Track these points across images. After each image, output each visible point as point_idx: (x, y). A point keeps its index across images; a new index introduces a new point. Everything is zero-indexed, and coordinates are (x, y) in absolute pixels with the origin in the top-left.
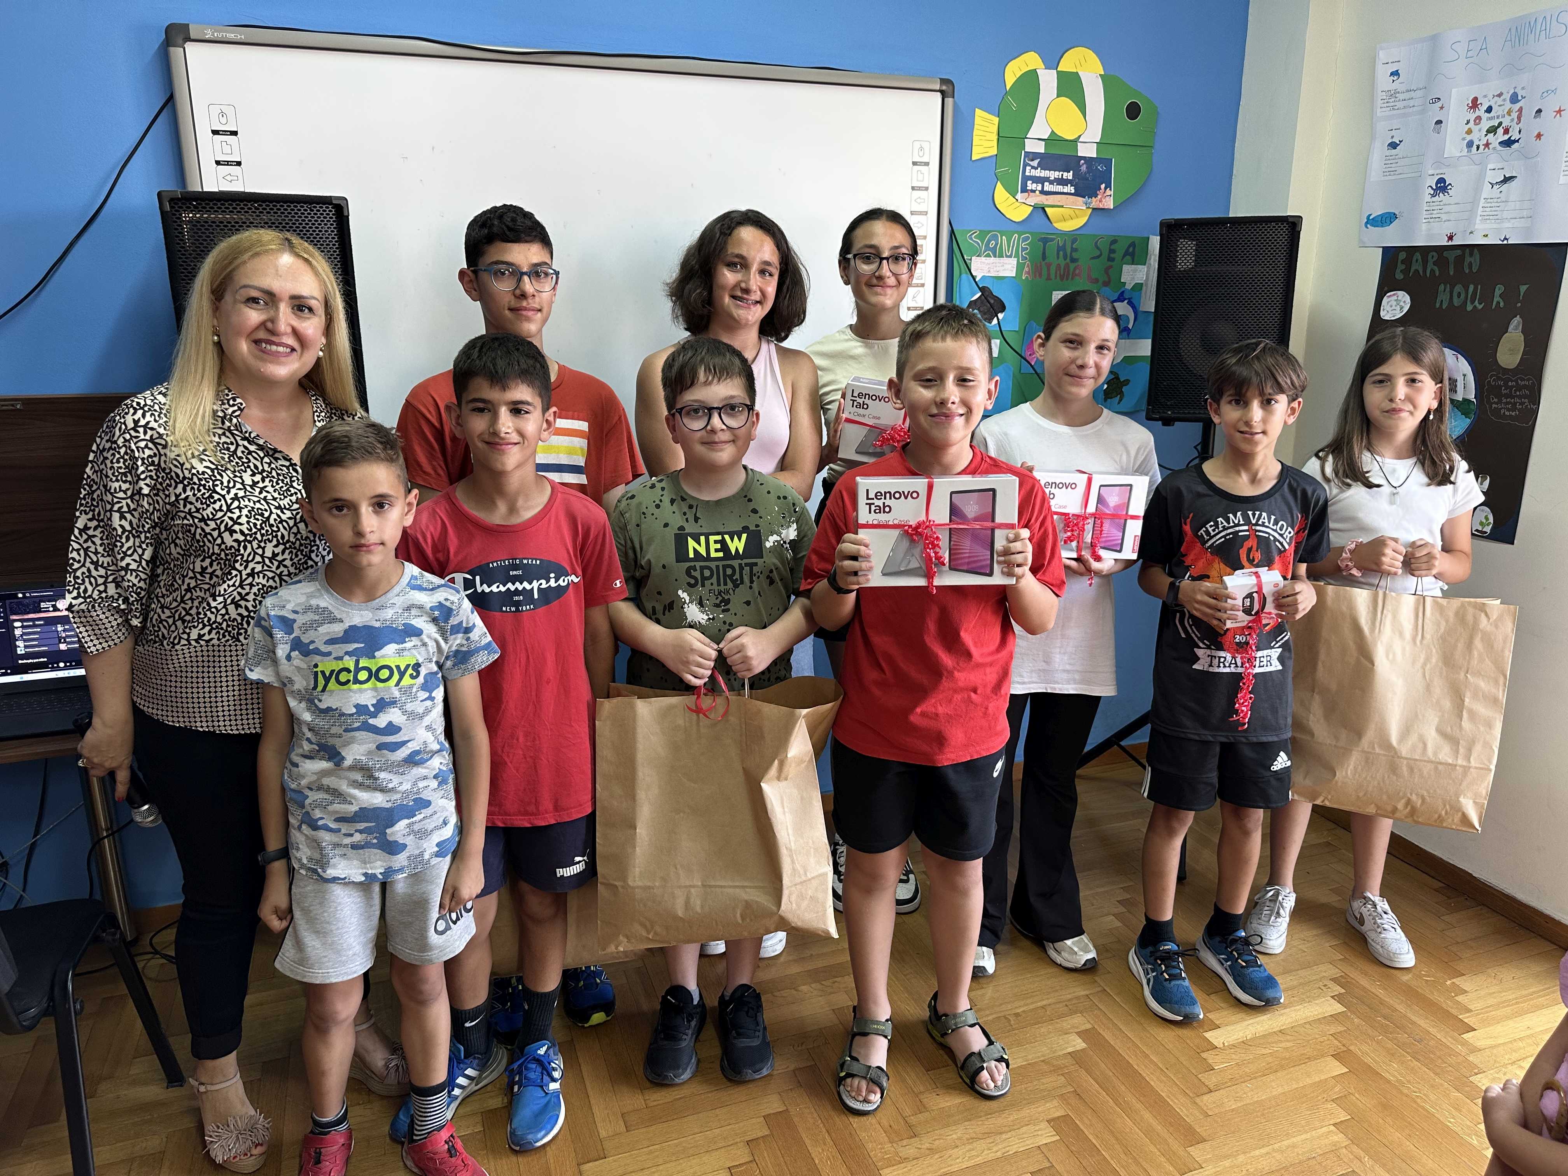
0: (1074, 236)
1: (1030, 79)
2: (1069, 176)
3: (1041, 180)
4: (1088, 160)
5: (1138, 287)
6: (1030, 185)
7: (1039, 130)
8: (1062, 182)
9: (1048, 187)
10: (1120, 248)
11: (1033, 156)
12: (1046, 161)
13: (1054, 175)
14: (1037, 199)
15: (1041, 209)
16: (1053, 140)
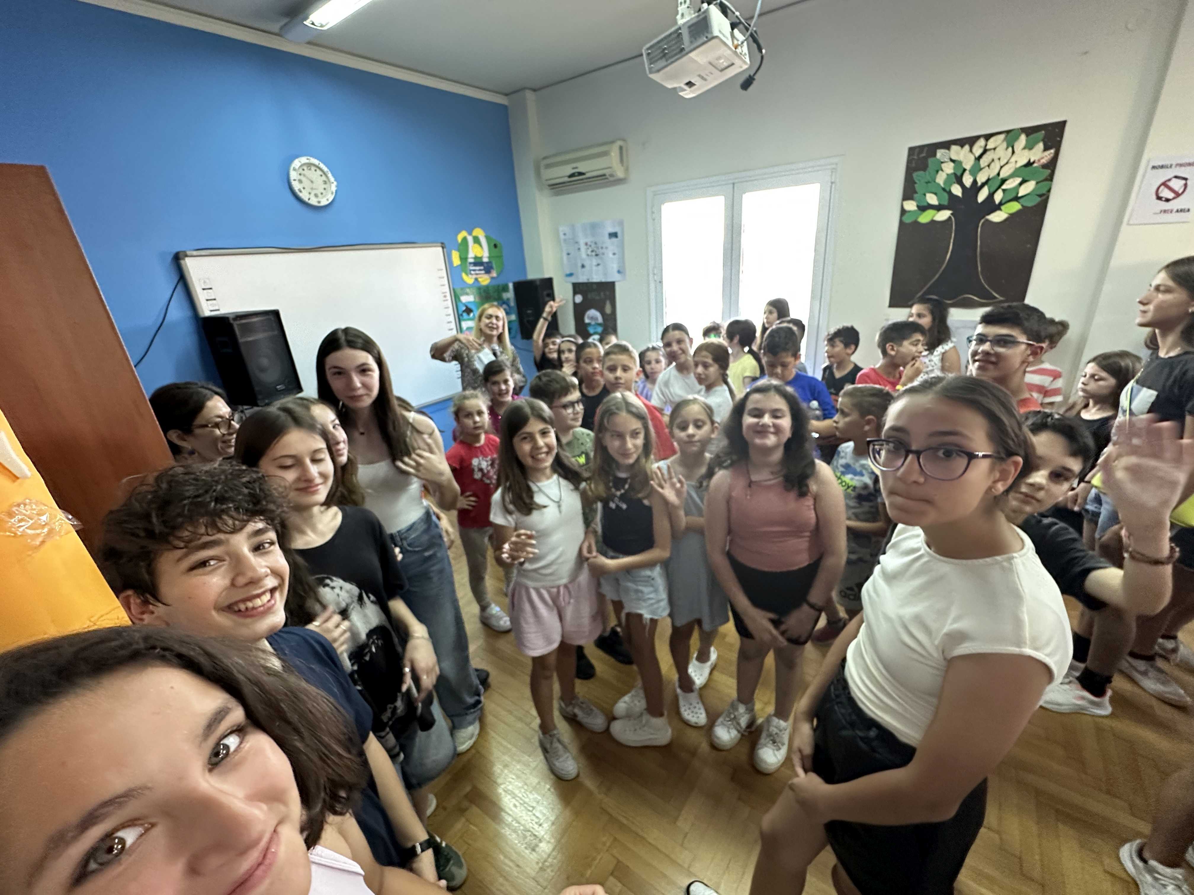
0: (487, 287)
1: (465, 239)
2: (482, 268)
3: (474, 270)
4: (487, 263)
5: (508, 299)
6: (472, 272)
7: (471, 255)
8: (480, 270)
9: (477, 272)
10: (501, 288)
11: (470, 263)
12: (475, 264)
13: (477, 268)
14: (474, 276)
15: (476, 279)
16: (476, 258)
